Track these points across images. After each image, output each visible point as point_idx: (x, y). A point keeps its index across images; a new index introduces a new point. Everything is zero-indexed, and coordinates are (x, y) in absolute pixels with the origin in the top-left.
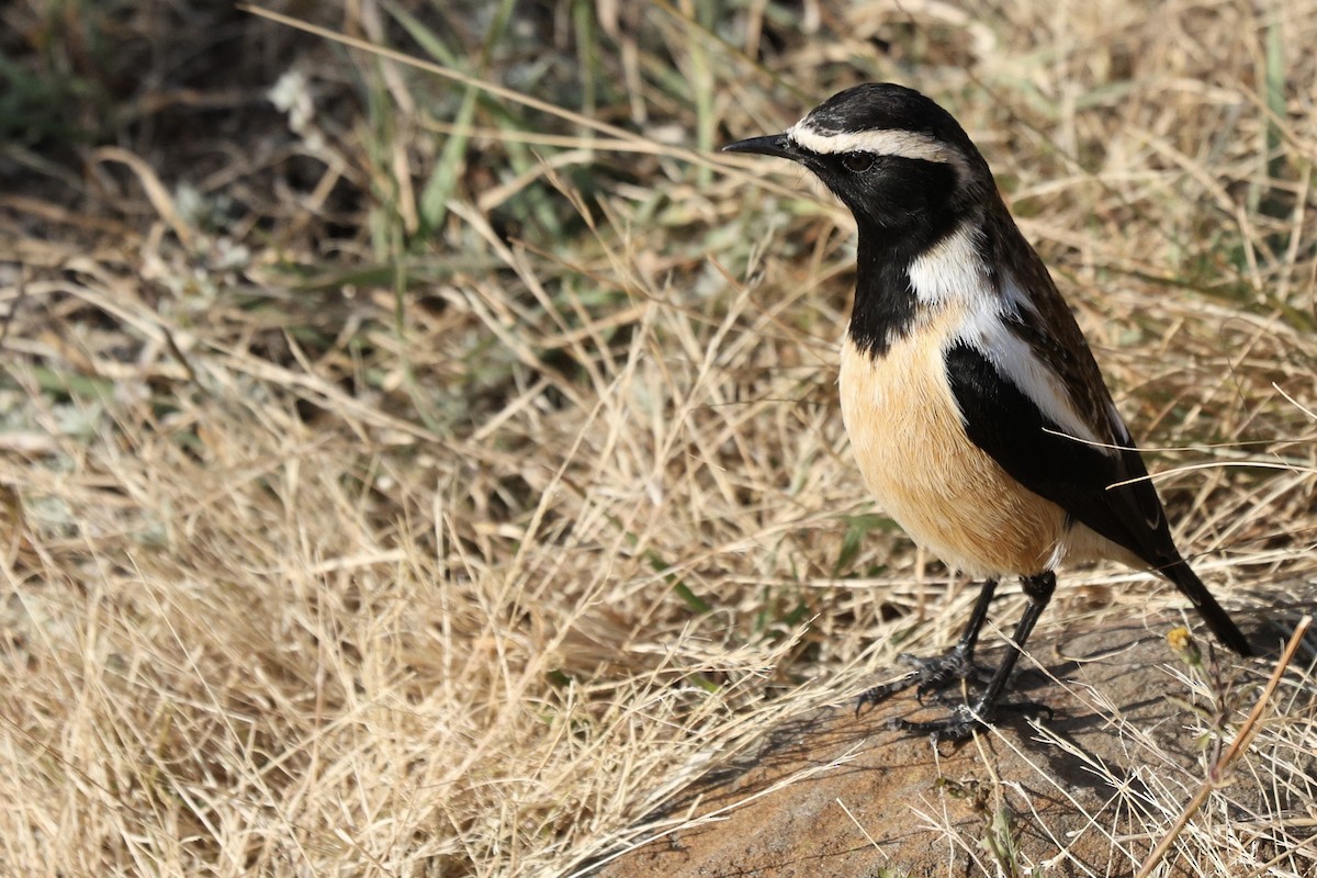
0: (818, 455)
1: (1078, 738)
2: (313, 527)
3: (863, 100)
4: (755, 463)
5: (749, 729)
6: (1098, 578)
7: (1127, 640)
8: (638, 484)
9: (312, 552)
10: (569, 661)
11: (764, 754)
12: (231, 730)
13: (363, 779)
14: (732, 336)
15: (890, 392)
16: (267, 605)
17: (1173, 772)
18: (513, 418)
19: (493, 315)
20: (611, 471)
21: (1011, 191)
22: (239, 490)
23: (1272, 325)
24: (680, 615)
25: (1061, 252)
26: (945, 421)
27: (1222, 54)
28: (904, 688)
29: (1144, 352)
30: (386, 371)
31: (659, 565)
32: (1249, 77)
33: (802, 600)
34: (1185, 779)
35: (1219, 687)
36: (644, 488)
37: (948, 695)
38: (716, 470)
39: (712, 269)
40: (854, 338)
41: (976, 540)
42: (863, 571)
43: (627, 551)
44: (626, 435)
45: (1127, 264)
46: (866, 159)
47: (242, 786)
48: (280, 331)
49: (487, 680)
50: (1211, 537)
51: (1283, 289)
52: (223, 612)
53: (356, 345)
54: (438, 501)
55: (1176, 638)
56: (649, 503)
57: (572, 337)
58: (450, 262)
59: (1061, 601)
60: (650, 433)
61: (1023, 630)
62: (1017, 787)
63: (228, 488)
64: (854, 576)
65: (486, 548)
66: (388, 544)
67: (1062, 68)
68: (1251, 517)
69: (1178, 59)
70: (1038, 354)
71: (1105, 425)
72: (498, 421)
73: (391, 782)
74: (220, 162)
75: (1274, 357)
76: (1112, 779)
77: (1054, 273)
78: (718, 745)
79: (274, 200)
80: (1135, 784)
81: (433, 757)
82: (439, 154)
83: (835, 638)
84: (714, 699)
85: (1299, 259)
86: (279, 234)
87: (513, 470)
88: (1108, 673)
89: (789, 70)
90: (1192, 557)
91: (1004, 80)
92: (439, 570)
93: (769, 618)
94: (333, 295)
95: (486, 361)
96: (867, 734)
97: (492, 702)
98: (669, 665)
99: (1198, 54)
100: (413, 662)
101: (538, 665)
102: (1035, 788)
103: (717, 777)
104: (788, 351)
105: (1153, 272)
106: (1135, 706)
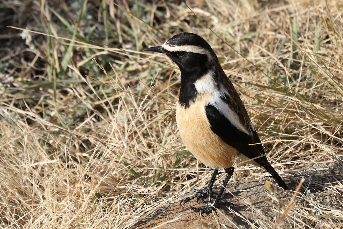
0: (170, 134)
1: (241, 212)
2: (31, 153)
3: (182, 37)
4: (152, 136)
5: (151, 209)
6: (246, 168)
7: (254, 185)
8: (120, 142)
9: (31, 160)
10: (101, 190)
11: (155, 216)
12: (8, 209)
13: (45, 223)
14: (146, 102)
15: (190, 118)
16: (19, 175)
17: (266, 221)
18: (86, 124)
19: (81, 96)
20: (113, 138)
21: (223, 62)
22: (11, 143)
23: (294, 99)
24: (132, 178)
25: (236, 79)
26: (205, 125)
27: (281, 24)
28: (193, 198)
29: (259, 106)
30: (52, 111)
31: (126, 164)
32: (288, 31)
33: (165, 174)
34: (270, 223)
35: (280, 198)
36: (122, 143)
37: (205, 200)
38: (141, 138)
39: (140, 83)
40: (180, 103)
41: (213, 158)
42: (182, 166)
43: (117, 160)
44: (117, 129)
45: (254, 82)
46: (183, 53)
47: (12, 225)
48: (22, 99)
49: (79, 196)
50: (277, 157)
51: (297, 89)
52: (7, 177)
53: (43, 103)
54: (66, 147)
55: (268, 184)
56: (123, 147)
57: (102, 102)
58: (69, 81)
59: (236, 174)
60: (124, 128)
61: (225, 182)
62: (224, 225)
63: (8, 143)
64: (179, 167)
65: (79, 159)
66: (52, 158)
67: (236, 28)
68: (288, 151)
69: (268, 26)
70: (231, 107)
71: (248, 126)
72: (82, 124)
73: (53, 223)
74: (6, 54)
75: (294, 108)
76: (250, 223)
77: (234, 85)
78: (142, 214)
79: (21, 64)
80: (256, 225)
81: (64, 217)
82: (66, 51)
83: (174, 184)
84: (141, 201)
85: (301, 81)
86: (22, 73)
87: (86, 138)
88: (249, 194)
89: (162, 29)
90: (272, 162)
91: (221, 31)
92: (65, 165)
93: (156, 179)
94: (37, 90)
95: (79, 108)
96: (183, 211)
97: (80, 201)
98: (129, 192)
99: (274, 24)
100: (59, 191)
101: (93, 192)
102: (229, 225)
103: (142, 222)
104: (161, 105)
105: (262, 84)
106: (256, 203)
